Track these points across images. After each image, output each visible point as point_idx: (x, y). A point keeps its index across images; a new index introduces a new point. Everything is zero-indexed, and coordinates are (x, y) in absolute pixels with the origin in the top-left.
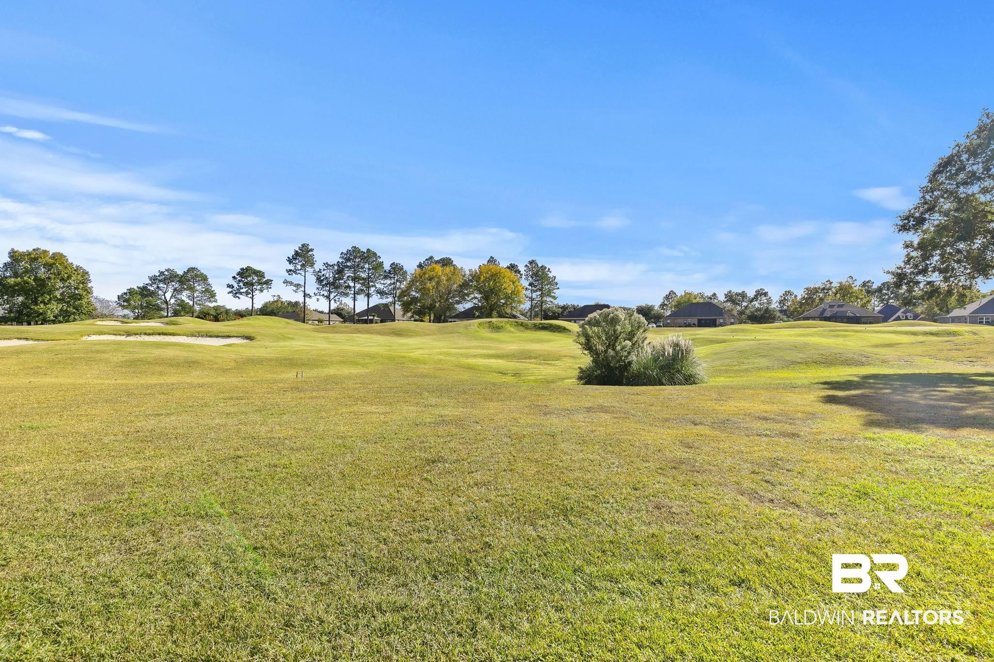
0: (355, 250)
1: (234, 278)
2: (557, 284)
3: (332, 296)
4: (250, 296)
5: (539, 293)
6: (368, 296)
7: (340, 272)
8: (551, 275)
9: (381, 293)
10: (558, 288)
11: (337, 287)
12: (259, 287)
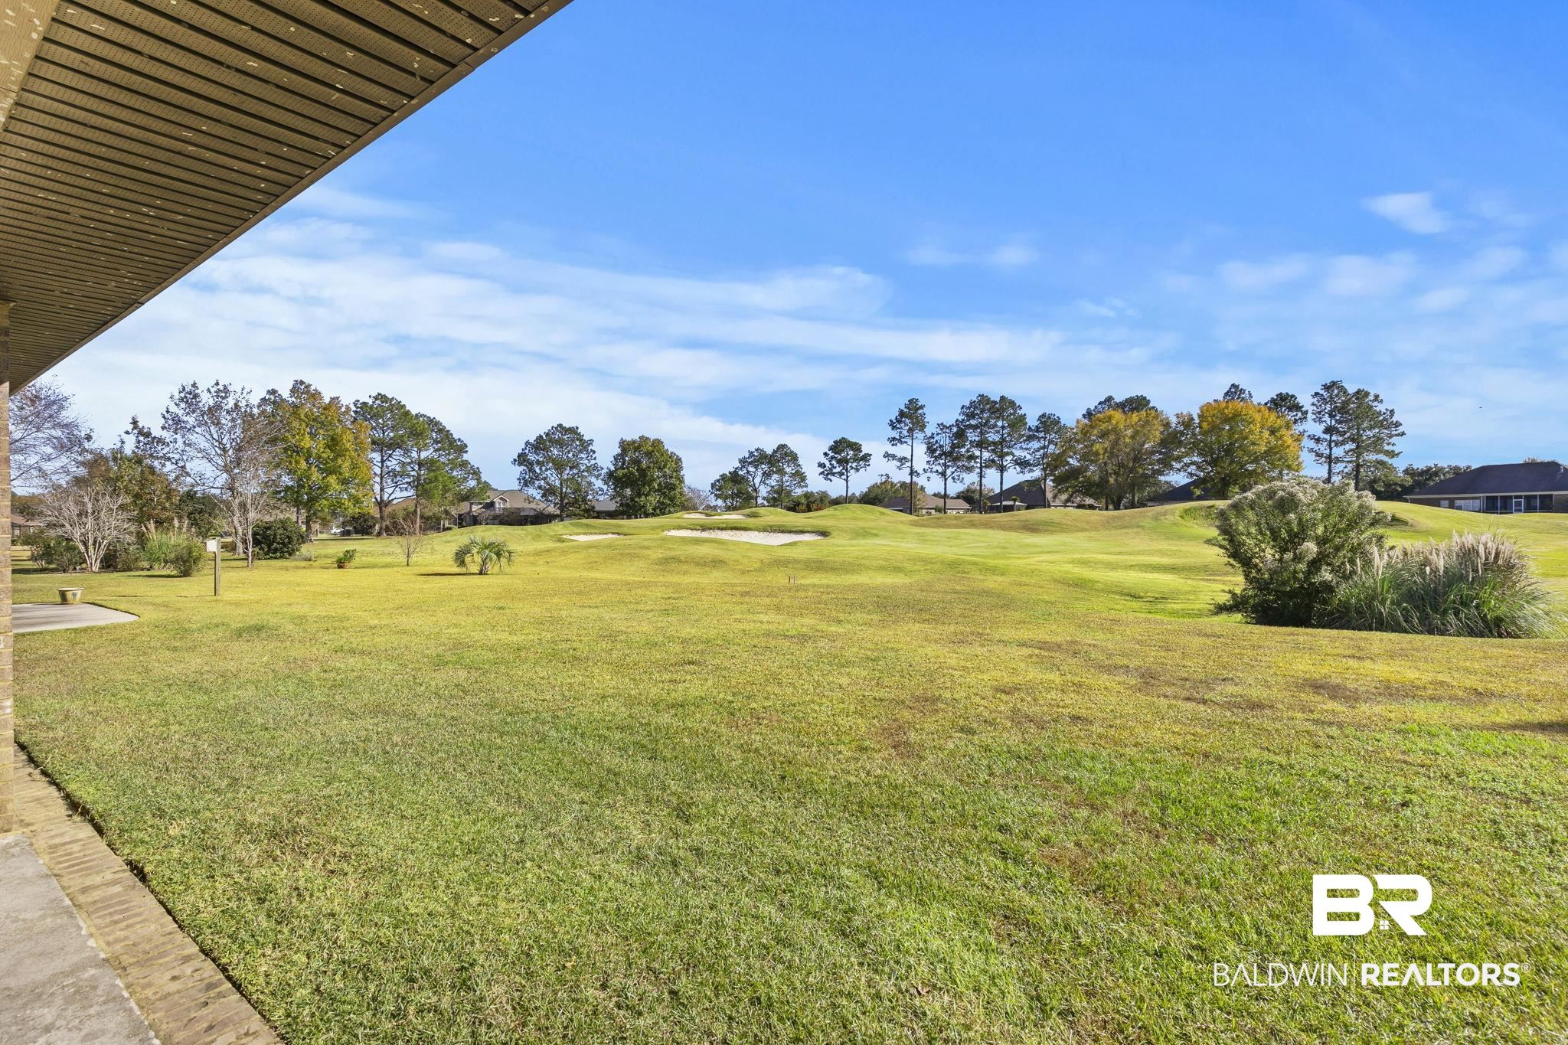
0: (983, 399)
1: (826, 454)
2: (1398, 425)
3: (949, 472)
4: (844, 477)
5: (1351, 446)
6: (1002, 469)
7: (960, 435)
8: (1380, 407)
9: (1022, 464)
10: (1403, 434)
11: (956, 459)
12: (854, 465)
